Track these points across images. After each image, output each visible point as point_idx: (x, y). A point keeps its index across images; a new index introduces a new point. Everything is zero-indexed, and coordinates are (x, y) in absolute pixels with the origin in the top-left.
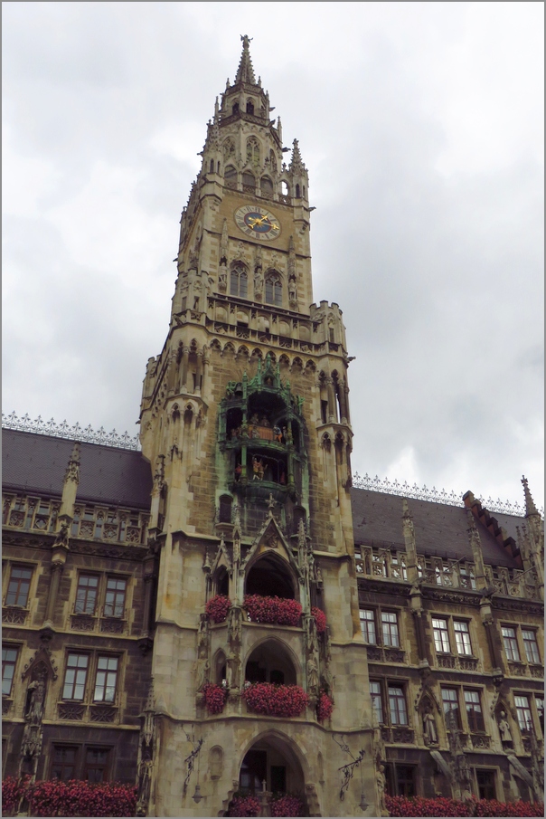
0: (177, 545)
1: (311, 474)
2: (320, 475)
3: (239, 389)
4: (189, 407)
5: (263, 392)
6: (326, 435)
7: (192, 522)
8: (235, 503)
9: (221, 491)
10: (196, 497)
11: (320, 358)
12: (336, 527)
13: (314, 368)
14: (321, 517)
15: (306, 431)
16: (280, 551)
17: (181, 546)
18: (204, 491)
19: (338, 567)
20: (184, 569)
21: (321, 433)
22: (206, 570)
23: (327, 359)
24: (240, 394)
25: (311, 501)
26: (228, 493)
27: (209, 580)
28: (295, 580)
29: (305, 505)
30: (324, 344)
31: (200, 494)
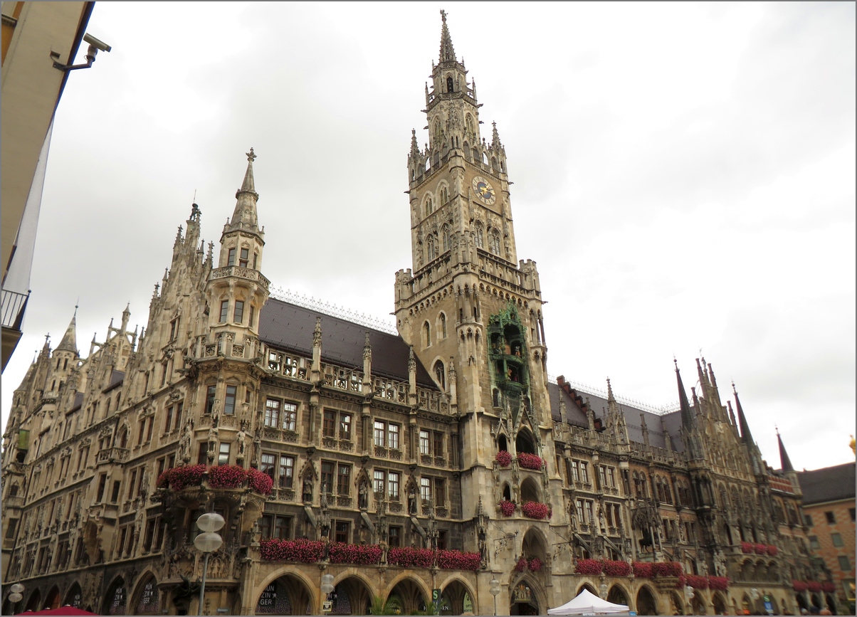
0: (480, 420)
1: (530, 377)
2: (534, 377)
3: (497, 320)
4: (469, 330)
5: (512, 324)
6: (536, 353)
7: (483, 405)
8: (500, 395)
9: (493, 386)
10: (483, 389)
11: (530, 300)
12: (543, 410)
13: (526, 306)
14: (536, 404)
15: (526, 349)
16: (528, 426)
17: (482, 421)
18: (486, 386)
19: (546, 434)
20: (483, 434)
21: (533, 351)
22: (492, 435)
23: (534, 301)
24: (497, 323)
25: (531, 393)
26: (496, 387)
27: (495, 441)
28: (535, 444)
29: (529, 397)
30: (532, 291)
31: (484, 387)
